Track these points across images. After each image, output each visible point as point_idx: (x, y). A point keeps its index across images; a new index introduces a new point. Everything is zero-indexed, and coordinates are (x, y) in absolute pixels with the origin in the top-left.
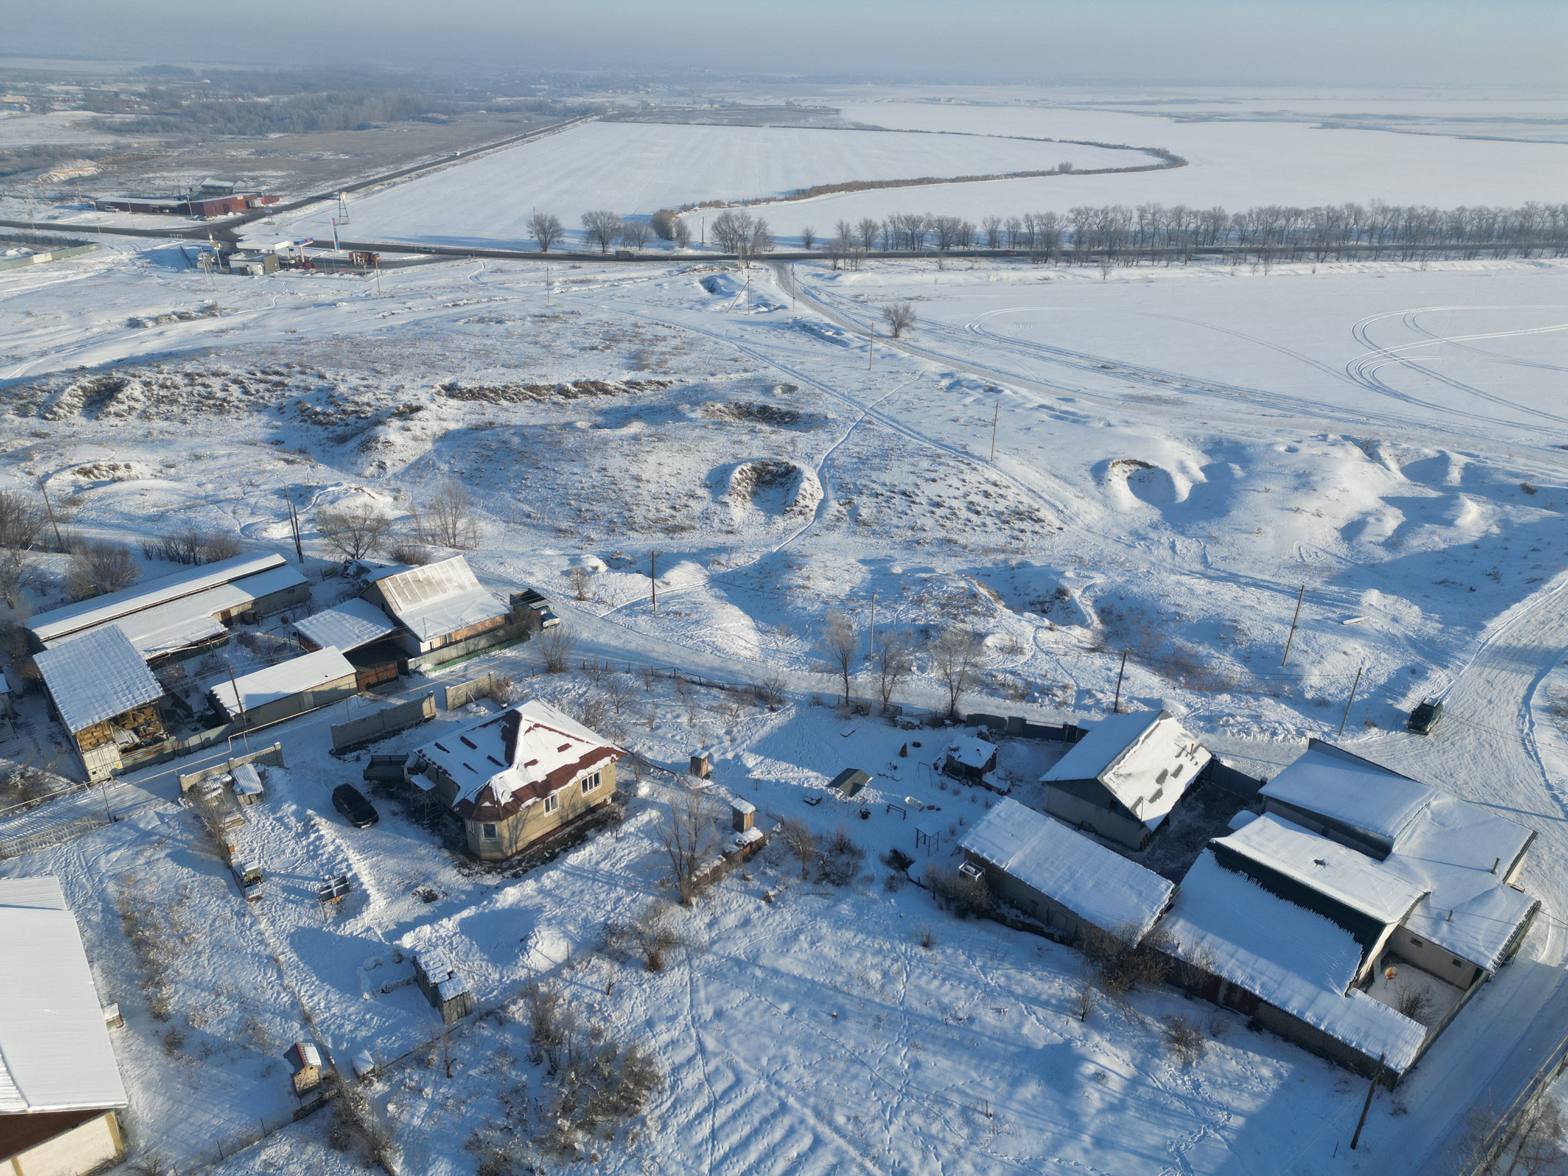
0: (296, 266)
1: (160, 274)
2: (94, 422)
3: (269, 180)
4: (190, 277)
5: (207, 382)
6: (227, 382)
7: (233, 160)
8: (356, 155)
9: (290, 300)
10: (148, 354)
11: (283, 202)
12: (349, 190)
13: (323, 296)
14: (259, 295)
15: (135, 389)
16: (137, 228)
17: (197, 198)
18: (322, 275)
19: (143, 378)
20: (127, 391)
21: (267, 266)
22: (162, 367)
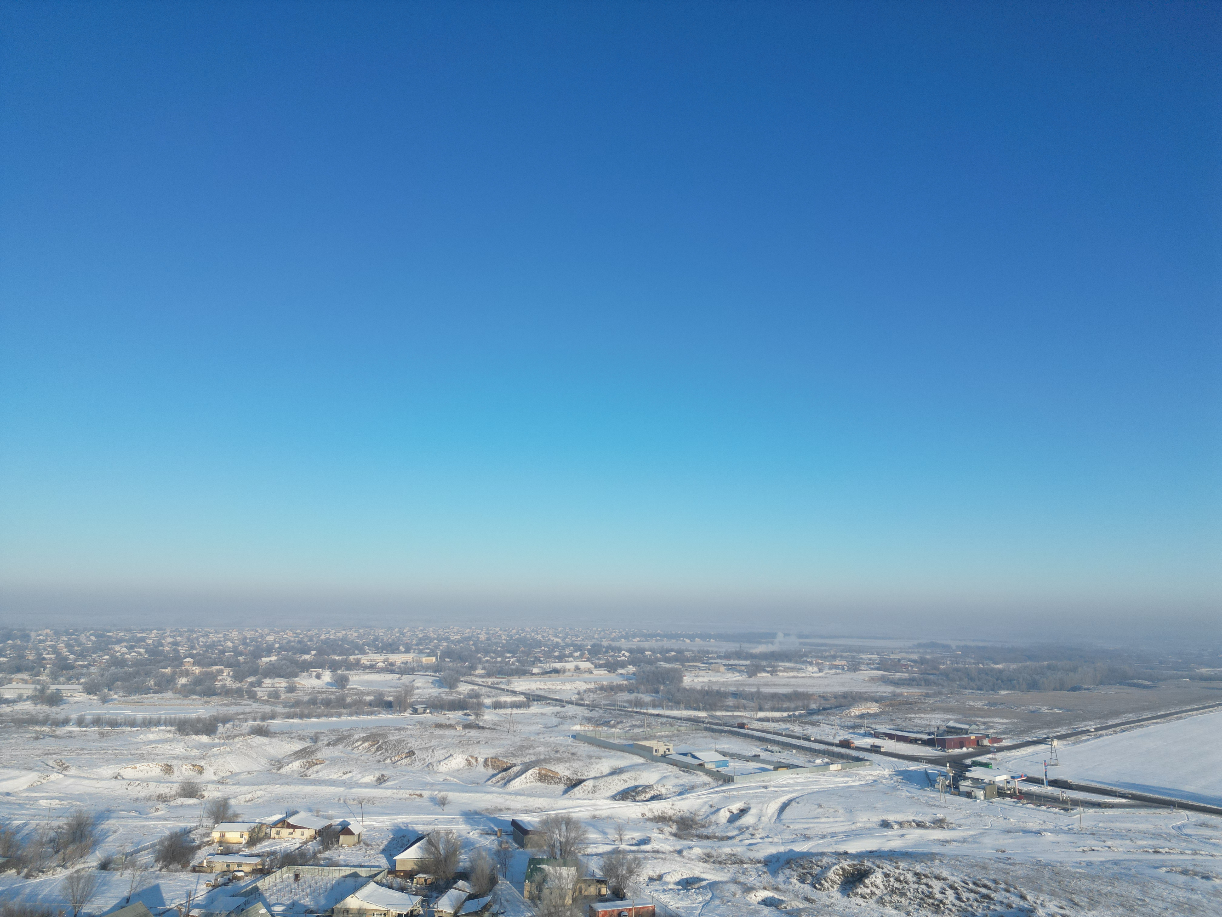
0: (1011, 796)
1: (909, 789)
2: (846, 898)
3: (996, 725)
4: (929, 794)
5: (930, 883)
6: (945, 886)
7: (971, 708)
8: (1068, 710)
9: (1002, 824)
10: (891, 851)
11: (1005, 743)
12: (1060, 738)
13: (1031, 824)
14: (979, 816)
15: (877, 878)
16: (898, 752)
17: (942, 735)
18: (1032, 806)
19: (885, 870)
20: (872, 878)
21: (988, 794)
22: (899, 863)
